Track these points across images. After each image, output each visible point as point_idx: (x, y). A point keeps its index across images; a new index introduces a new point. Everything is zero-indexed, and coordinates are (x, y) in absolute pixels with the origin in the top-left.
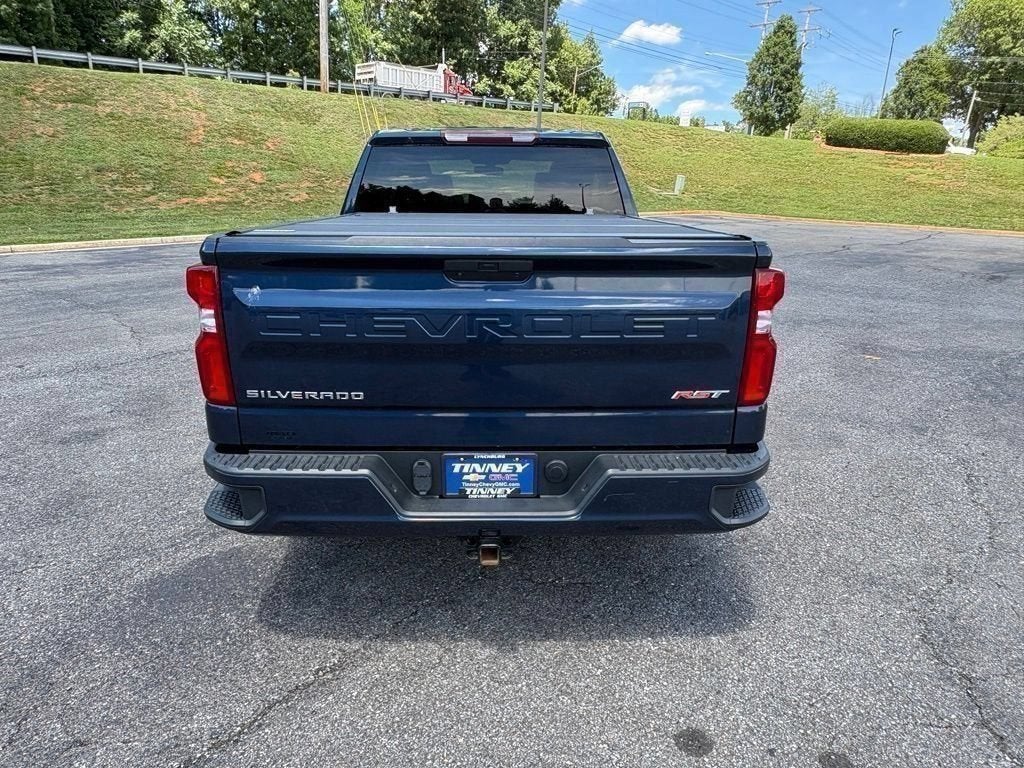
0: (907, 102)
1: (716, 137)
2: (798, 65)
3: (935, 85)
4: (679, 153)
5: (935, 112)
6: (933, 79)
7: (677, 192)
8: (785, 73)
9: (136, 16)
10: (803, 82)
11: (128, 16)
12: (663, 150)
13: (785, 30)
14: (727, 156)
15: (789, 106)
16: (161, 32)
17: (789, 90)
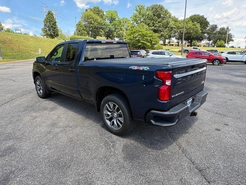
0: (79, 33)
1: (44, 39)
2: (56, 23)
3: (83, 29)
4: (36, 43)
5: (85, 35)
6: (83, 28)
7: (40, 53)
8: (53, 24)
10: (58, 26)
12: (31, 42)
13: (50, 14)
14: (49, 44)
15: (56, 32)
17: (55, 28)
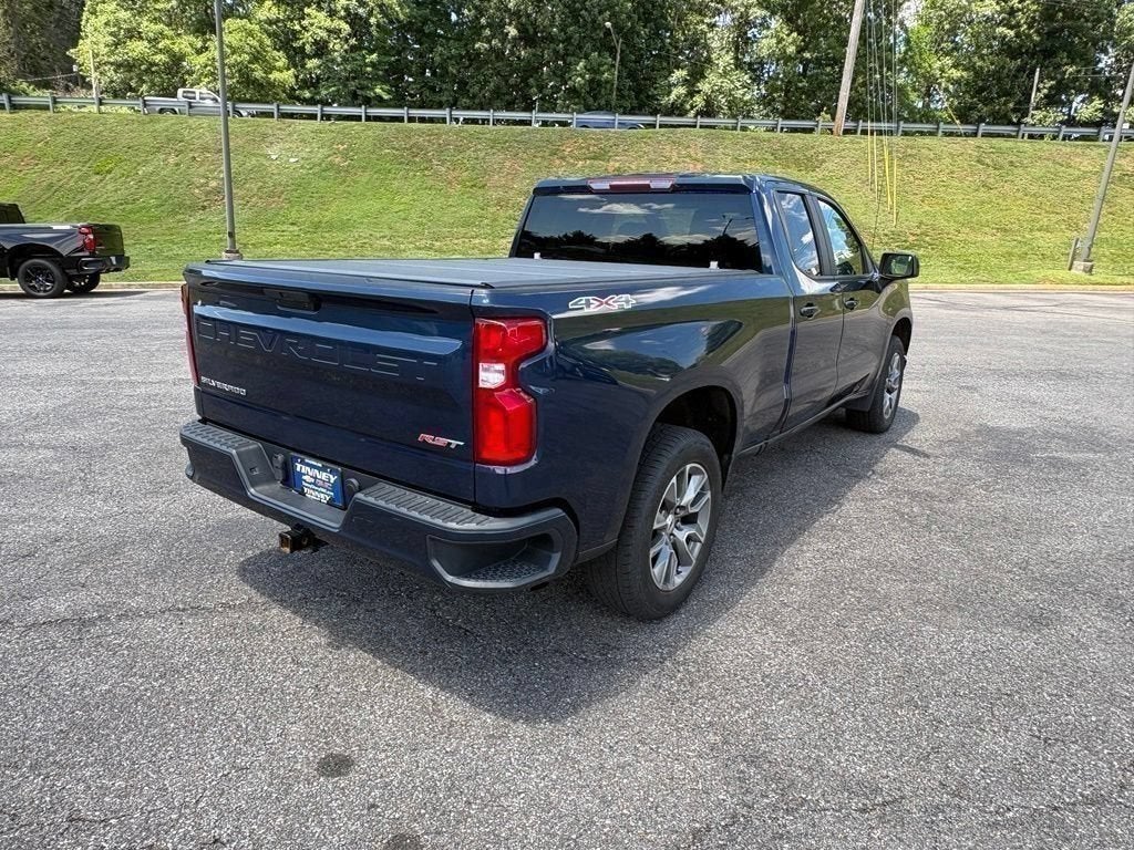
9: (685, 73)
11: (679, 74)
16: (704, 86)
